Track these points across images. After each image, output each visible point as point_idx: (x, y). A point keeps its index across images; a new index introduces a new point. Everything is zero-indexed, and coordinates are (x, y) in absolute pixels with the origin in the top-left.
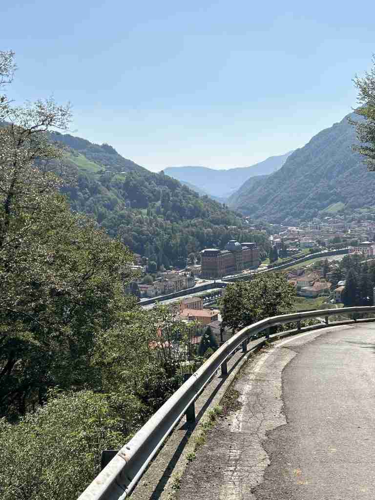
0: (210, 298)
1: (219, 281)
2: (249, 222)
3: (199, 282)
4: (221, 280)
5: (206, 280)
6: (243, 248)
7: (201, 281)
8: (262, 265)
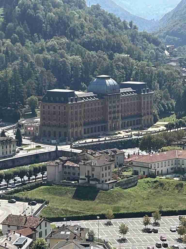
0: (26, 178)
1: (67, 148)
2: (171, 54)
3: (29, 147)
4: (69, 146)
5: (42, 146)
6: (122, 90)
7: (34, 145)
8: (158, 123)
